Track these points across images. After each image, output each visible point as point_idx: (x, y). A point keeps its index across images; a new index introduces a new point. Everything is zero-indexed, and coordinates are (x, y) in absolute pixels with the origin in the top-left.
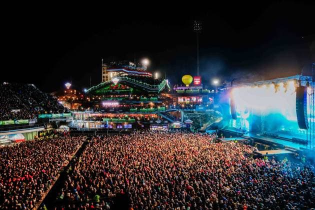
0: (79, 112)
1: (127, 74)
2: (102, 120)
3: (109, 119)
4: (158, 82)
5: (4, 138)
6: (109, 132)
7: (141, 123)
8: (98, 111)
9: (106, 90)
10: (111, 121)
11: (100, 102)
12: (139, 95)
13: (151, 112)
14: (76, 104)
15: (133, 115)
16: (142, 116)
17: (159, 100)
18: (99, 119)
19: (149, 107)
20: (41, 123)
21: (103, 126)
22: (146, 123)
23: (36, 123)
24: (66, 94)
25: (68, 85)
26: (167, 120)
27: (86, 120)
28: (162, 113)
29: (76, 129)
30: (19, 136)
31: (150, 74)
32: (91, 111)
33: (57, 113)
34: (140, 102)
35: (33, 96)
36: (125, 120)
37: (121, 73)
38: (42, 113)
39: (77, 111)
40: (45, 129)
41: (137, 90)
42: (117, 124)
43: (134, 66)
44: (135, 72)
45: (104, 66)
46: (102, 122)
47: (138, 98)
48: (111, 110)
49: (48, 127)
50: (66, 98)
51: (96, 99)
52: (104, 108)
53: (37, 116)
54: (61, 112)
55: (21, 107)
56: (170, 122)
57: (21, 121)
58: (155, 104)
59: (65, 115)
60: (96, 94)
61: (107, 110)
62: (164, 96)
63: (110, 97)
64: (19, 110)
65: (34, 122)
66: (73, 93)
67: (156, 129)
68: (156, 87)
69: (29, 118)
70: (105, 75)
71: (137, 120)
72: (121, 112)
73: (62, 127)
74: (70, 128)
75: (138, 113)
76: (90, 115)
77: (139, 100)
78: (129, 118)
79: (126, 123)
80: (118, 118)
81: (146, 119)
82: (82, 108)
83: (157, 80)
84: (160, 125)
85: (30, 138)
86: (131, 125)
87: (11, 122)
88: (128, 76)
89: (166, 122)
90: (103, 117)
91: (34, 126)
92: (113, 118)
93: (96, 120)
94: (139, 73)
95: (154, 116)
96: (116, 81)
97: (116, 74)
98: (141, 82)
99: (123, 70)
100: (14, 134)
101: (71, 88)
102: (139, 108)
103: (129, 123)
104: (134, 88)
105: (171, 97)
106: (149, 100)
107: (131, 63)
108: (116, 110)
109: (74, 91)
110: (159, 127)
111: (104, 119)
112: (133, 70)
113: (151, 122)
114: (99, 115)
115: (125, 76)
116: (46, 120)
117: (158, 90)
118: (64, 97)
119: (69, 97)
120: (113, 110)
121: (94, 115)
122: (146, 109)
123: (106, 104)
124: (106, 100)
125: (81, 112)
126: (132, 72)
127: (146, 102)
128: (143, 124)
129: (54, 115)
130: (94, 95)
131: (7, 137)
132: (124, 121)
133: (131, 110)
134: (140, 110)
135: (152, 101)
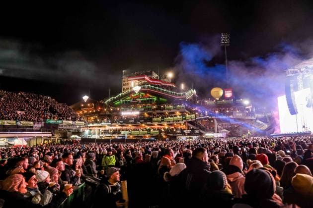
0: (95, 125)
2: (120, 133)
3: (128, 132)
7: (165, 135)
8: (116, 122)
9: (126, 99)
10: (130, 134)
11: (118, 112)
12: (163, 103)
13: (177, 121)
14: (92, 118)
15: (156, 126)
16: (167, 127)
17: (186, 108)
18: (117, 131)
21: (120, 138)
22: (172, 135)
24: (83, 108)
25: (86, 98)
27: (103, 133)
28: (191, 122)
32: (108, 122)
34: (164, 111)
36: (146, 132)
39: (93, 123)
40: (53, 135)
41: (161, 99)
42: (136, 138)
43: (157, 77)
45: (125, 78)
48: (130, 121)
49: (56, 135)
50: (83, 112)
51: (115, 110)
52: (122, 119)
53: (45, 121)
54: (74, 120)
56: (201, 133)
58: (182, 113)
59: (78, 123)
60: (114, 106)
61: (126, 121)
65: (40, 126)
68: (183, 95)
69: (34, 121)
70: (125, 87)
71: (160, 131)
72: (142, 123)
73: (73, 136)
75: (162, 123)
76: (107, 128)
77: (164, 108)
78: (152, 130)
79: (147, 136)
80: (138, 130)
81: (172, 129)
82: (98, 120)
84: (189, 135)
85: (34, 144)
87: (13, 122)
89: (197, 131)
90: (121, 129)
91: (40, 130)
92: (132, 130)
93: (114, 133)
94: (163, 84)
96: (137, 89)
97: (137, 83)
99: (146, 78)
103: (152, 135)
104: (158, 97)
107: (154, 74)
108: (136, 121)
109: (91, 105)
111: (122, 132)
113: (179, 132)
114: (118, 127)
116: (55, 126)
117: (186, 98)
118: (81, 112)
119: (86, 111)
120: (133, 121)
121: (111, 128)
122: (172, 118)
123: (125, 114)
124: (123, 110)
125: (97, 124)
126: (155, 82)
127: (172, 111)
128: (168, 136)
129: (65, 122)
132: (145, 134)
133: (153, 119)
134: (165, 119)
135: (178, 109)
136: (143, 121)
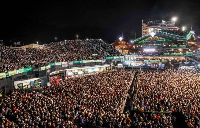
0: (128, 56)
1: (160, 29)
2: (144, 61)
3: (148, 60)
4: (186, 33)
5: (90, 70)
6: (150, 69)
7: (171, 63)
8: (141, 54)
9: (146, 41)
10: (149, 61)
11: (141, 49)
12: (170, 43)
13: (180, 56)
14: (126, 50)
15: (166, 58)
16: (172, 58)
17: (187, 47)
18: (141, 60)
19: (178, 52)
20: (108, 62)
21: (144, 65)
22: (175, 63)
23: (105, 62)
24: (120, 44)
25: (121, 39)
26: (193, 62)
27: (133, 61)
28: (190, 57)
29: (127, 66)
30: (97, 69)
31: (177, 28)
32: (136, 54)
33: (116, 56)
34: (171, 49)
35: (102, 46)
37: (156, 28)
38: (108, 56)
39: (127, 55)
40: (110, 65)
41: (168, 40)
42: (153, 64)
43: (165, 23)
44: (167, 27)
45: (144, 25)
46: (143, 62)
47: (170, 45)
48: (149, 54)
49: (112, 64)
50: (119, 46)
51: (139, 47)
52: (144, 53)
53: (106, 58)
54: (118, 55)
55: (97, 53)
56: (196, 64)
57: (98, 61)
58: (183, 50)
59: (121, 57)
60: (139, 44)
61: (147, 54)
62: (190, 44)
63: (148, 46)
64: (96, 54)
65: (105, 61)
66: (124, 44)
67: (184, 68)
68: (184, 37)
69: (102, 59)
70: (144, 31)
71: (168, 61)
72: (157, 56)
73: (119, 64)
74: (124, 66)
75: (170, 56)
76: (135, 57)
77: (171, 47)
78: (163, 60)
79: (160, 63)
80: (154, 60)
81: (176, 60)
82: (130, 53)
83: (185, 32)
84: (188, 65)
85: (102, 70)
86: (164, 65)
87: (93, 61)
88: (162, 31)
89: (193, 63)
90: (144, 59)
91: (105, 64)
92: (151, 59)
93: (140, 61)
94: (170, 28)
95: (182, 58)
96: (153, 34)
97: (152, 29)
98: (172, 34)
99: (158, 26)
100: (95, 68)
101: (123, 40)
102: (171, 52)
103: (163, 63)
104: (167, 39)
105: (196, 45)
106: (179, 47)
107: (163, 22)
108: (153, 55)
109: (124, 43)
110: (187, 67)
112: (165, 26)
113: (181, 63)
114: (142, 57)
115: (160, 30)
116: (111, 60)
117: (186, 39)
118: (118, 46)
119: (121, 46)
120: (151, 54)
121: (138, 57)
122: (176, 54)
123: (146, 50)
124: (145, 47)
125: (129, 56)
126: (164, 27)
127: (176, 48)
128: (173, 64)
129: (115, 57)
130: (138, 44)
131: (91, 69)
132: (159, 62)
133: (164, 54)
134: (172, 54)
135: (181, 48)
136: (157, 55)
